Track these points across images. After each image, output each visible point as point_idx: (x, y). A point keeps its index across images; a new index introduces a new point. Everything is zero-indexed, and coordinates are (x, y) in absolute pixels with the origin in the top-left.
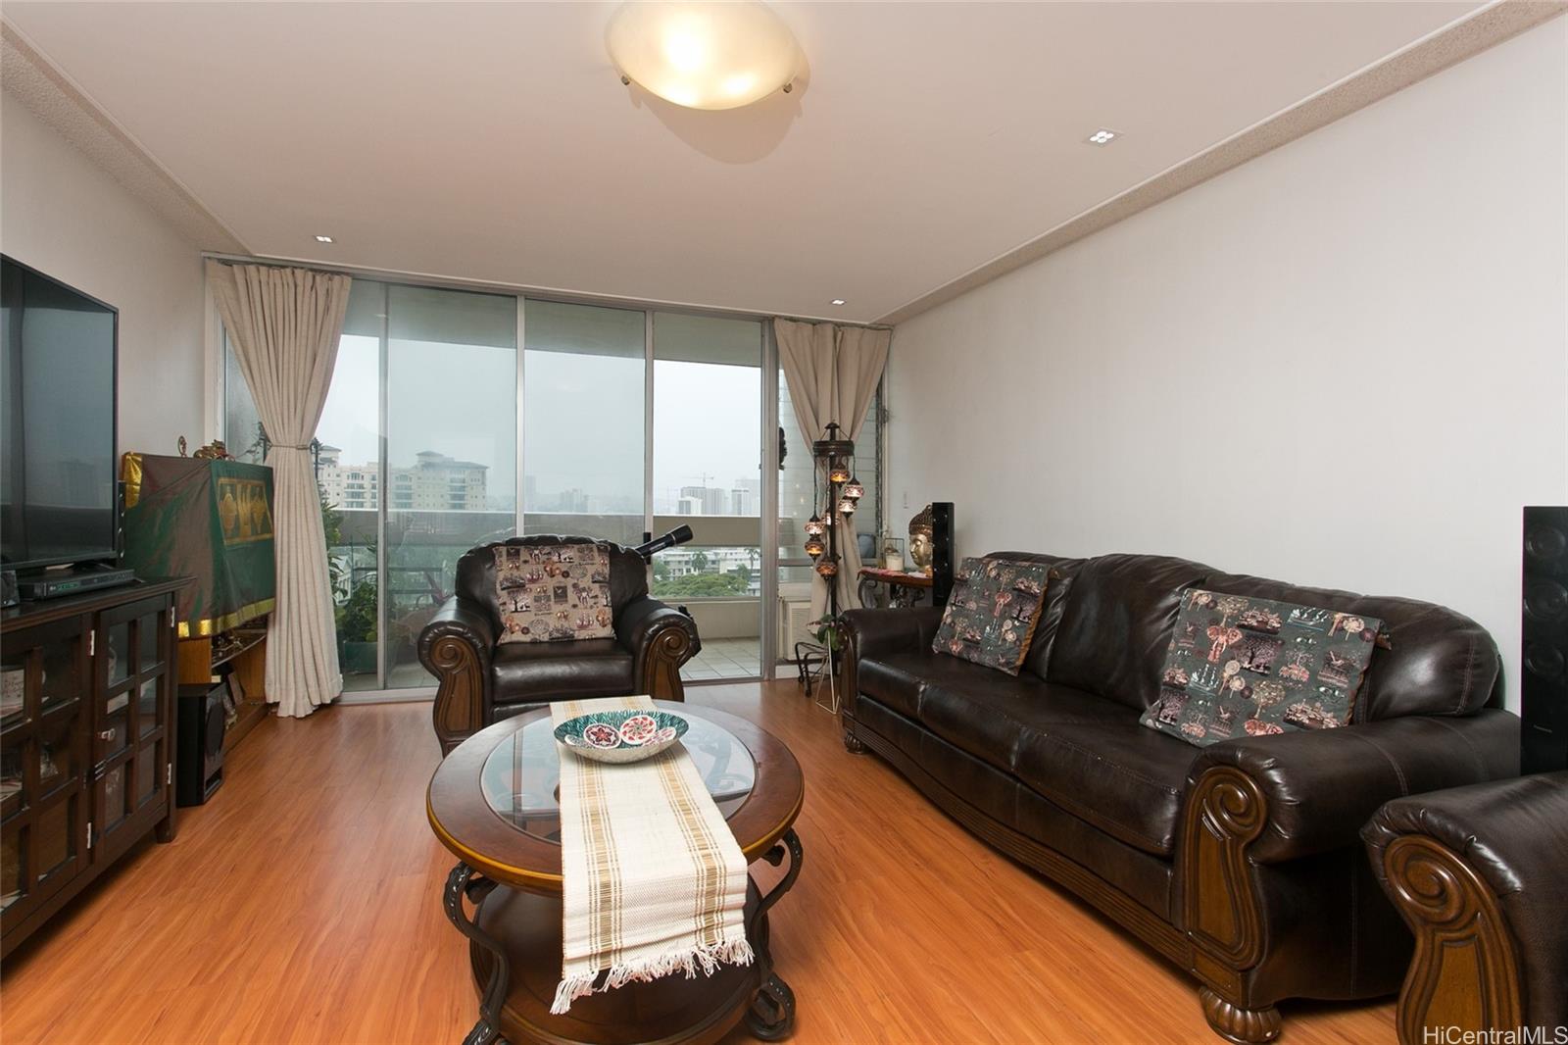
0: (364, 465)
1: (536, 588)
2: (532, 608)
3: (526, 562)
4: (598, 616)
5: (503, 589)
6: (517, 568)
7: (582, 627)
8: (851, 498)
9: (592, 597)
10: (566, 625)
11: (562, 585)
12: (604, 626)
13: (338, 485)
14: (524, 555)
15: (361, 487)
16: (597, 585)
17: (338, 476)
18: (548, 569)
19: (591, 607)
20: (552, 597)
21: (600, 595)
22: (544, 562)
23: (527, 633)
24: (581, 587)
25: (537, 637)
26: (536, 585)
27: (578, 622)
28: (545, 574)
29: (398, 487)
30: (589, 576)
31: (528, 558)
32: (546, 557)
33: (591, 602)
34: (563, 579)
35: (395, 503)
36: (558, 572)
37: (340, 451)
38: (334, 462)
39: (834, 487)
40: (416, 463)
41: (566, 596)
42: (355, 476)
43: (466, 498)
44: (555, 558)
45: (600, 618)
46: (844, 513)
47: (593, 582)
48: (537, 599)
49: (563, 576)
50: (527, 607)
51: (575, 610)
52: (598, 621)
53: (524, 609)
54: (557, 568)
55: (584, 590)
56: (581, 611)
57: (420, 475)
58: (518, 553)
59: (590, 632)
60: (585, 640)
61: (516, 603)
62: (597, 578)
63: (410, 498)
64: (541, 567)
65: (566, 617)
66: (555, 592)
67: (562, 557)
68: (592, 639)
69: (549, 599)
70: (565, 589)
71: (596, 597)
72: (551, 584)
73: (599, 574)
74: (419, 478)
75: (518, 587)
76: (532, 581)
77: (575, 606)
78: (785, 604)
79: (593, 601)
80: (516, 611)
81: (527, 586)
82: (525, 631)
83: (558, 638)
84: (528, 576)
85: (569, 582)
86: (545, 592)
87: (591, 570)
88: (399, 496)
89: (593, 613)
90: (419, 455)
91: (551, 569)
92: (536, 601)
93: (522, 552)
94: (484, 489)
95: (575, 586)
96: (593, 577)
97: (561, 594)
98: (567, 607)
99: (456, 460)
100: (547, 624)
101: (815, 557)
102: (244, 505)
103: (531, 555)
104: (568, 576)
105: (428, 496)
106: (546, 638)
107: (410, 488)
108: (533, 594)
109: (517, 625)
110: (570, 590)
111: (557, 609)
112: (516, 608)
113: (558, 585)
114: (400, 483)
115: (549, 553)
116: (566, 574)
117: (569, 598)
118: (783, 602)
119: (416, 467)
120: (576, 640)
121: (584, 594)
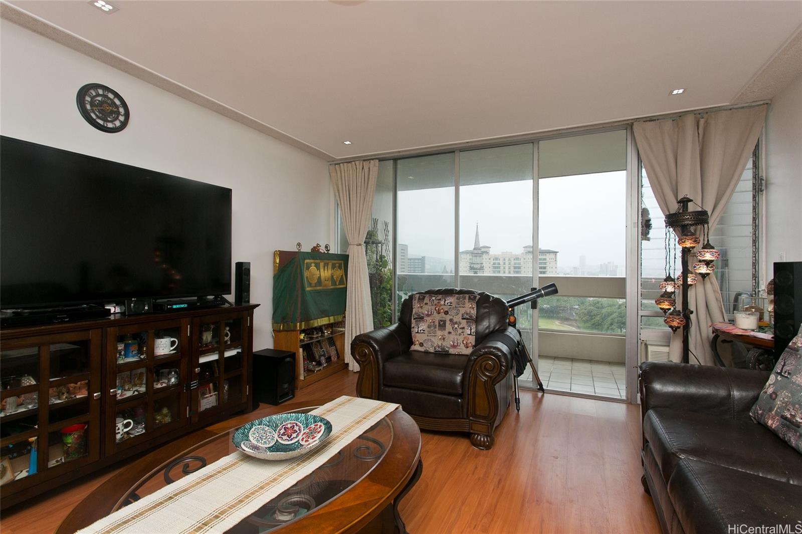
0: (500, 253)
1: (429, 319)
2: (426, 332)
3: (426, 304)
4: (463, 341)
5: (414, 319)
6: (421, 307)
7: (454, 346)
8: (704, 261)
9: (461, 328)
10: (444, 344)
11: (444, 319)
12: (467, 347)
13: (490, 263)
14: (426, 300)
15: (499, 264)
16: (465, 321)
17: (490, 259)
18: (437, 309)
19: (460, 335)
20: (437, 326)
21: (466, 327)
22: (436, 305)
23: (422, 346)
24: (455, 321)
25: (428, 349)
26: (430, 318)
27: (451, 343)
28: (435, 312)
29: (515, 264)
30: (460, 315)
31: (428, 302)
32: (438, 301)
33: (460, 331)
34: (444, 316)
35: (513, 271)
36: (442, 311)
37: (490, 247)
38: (488, 253)
39: (686, 252)
40: (523, 251)
41: (445, 327)
42: (496, 259)
43: (547, 268)
44: (442, 303)
45: (465, 342)
46: (700, 274)
47: (463, 319)
48: (429, 327)
49: (445, 314)
50: (423, 331)
51: (450, 335)
52: (463, 344)
53: (422, 331)
54: (442, 309)
55: (456, 323)
56: (453, 336)
57: (524, 257)
58: (423, 299)
59: (458, 350)
60: (455, 355)
61: (418, 328)
62: (466, 316)
63: (520, 269)
64: (433, 307)
65: (444, 339)
66: (439, 323)
67: (446, 302)
68: (460, 355)
69: (435, 328)
70: (445, 322)
71: (463, 328)
72: (437, 318)
73: (467, 314)
74: (525, 259)
75: (421, 318)
76: (428, 315)
77: (450, 333)
78: (646, 345)
79: (461, 331)
80: (418, 332)
81: (425, 318)
82: (421, 345)
83: (440, 351)
84: (426, 312)
85: (448, 318)
86: (434, 322)
87: (462, 311)
88: (515, 268)
89: (461, 338)
90: (524, 247)
91: (439, 309)
92: (428, 327)
93: (426, 298)
94: (556, 263)
95: (451, 320)
96: (463, 316)
97: (442, 325)
98: (446, 333)
99: (542, 249)
100: (432, 342)
101: (665, 311)
102: (326, 271)
103: (430, 300)
104: (448, 313)
105: (528, 268)
106: (432, 350)
107: (520, 264)
108: (428, 323)
109: (418, 340)
110: (448, 323)
111: (439, 333)
112: (418, 331)
113: (441, 319)
114: (515, 261)
115: (440, 299)
116: (446, 313)
117: (447, 327)
118: (646, 344)
119: (523, 253)
120: (450, 354)
121: (456, 326)
